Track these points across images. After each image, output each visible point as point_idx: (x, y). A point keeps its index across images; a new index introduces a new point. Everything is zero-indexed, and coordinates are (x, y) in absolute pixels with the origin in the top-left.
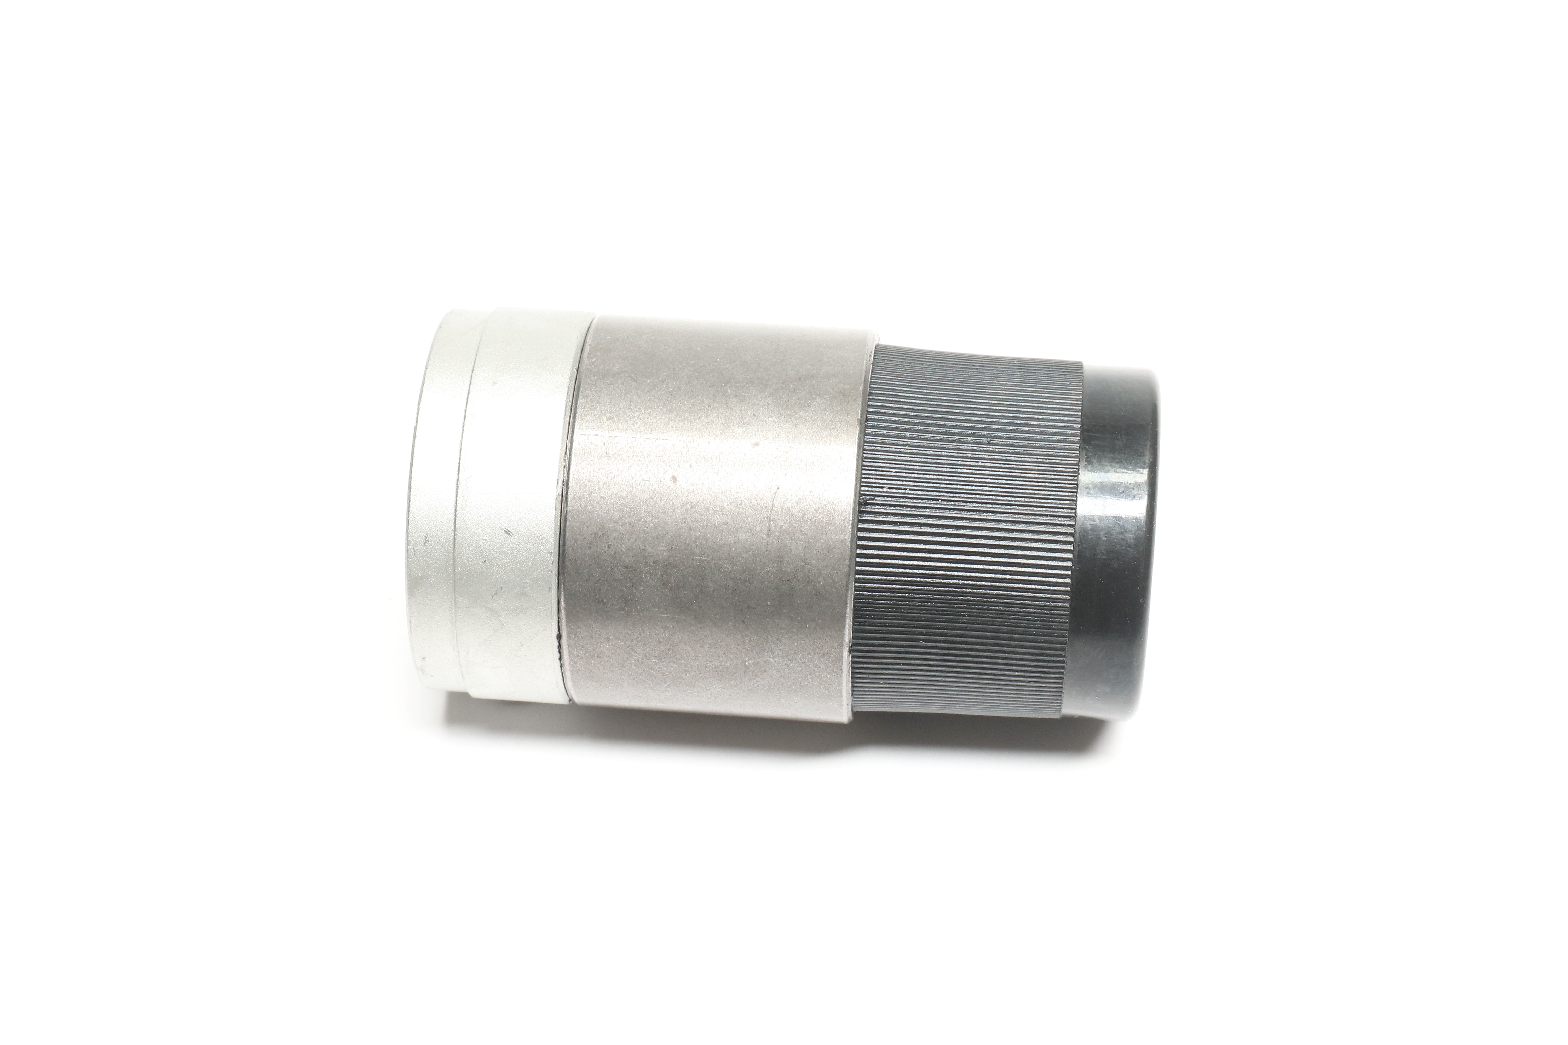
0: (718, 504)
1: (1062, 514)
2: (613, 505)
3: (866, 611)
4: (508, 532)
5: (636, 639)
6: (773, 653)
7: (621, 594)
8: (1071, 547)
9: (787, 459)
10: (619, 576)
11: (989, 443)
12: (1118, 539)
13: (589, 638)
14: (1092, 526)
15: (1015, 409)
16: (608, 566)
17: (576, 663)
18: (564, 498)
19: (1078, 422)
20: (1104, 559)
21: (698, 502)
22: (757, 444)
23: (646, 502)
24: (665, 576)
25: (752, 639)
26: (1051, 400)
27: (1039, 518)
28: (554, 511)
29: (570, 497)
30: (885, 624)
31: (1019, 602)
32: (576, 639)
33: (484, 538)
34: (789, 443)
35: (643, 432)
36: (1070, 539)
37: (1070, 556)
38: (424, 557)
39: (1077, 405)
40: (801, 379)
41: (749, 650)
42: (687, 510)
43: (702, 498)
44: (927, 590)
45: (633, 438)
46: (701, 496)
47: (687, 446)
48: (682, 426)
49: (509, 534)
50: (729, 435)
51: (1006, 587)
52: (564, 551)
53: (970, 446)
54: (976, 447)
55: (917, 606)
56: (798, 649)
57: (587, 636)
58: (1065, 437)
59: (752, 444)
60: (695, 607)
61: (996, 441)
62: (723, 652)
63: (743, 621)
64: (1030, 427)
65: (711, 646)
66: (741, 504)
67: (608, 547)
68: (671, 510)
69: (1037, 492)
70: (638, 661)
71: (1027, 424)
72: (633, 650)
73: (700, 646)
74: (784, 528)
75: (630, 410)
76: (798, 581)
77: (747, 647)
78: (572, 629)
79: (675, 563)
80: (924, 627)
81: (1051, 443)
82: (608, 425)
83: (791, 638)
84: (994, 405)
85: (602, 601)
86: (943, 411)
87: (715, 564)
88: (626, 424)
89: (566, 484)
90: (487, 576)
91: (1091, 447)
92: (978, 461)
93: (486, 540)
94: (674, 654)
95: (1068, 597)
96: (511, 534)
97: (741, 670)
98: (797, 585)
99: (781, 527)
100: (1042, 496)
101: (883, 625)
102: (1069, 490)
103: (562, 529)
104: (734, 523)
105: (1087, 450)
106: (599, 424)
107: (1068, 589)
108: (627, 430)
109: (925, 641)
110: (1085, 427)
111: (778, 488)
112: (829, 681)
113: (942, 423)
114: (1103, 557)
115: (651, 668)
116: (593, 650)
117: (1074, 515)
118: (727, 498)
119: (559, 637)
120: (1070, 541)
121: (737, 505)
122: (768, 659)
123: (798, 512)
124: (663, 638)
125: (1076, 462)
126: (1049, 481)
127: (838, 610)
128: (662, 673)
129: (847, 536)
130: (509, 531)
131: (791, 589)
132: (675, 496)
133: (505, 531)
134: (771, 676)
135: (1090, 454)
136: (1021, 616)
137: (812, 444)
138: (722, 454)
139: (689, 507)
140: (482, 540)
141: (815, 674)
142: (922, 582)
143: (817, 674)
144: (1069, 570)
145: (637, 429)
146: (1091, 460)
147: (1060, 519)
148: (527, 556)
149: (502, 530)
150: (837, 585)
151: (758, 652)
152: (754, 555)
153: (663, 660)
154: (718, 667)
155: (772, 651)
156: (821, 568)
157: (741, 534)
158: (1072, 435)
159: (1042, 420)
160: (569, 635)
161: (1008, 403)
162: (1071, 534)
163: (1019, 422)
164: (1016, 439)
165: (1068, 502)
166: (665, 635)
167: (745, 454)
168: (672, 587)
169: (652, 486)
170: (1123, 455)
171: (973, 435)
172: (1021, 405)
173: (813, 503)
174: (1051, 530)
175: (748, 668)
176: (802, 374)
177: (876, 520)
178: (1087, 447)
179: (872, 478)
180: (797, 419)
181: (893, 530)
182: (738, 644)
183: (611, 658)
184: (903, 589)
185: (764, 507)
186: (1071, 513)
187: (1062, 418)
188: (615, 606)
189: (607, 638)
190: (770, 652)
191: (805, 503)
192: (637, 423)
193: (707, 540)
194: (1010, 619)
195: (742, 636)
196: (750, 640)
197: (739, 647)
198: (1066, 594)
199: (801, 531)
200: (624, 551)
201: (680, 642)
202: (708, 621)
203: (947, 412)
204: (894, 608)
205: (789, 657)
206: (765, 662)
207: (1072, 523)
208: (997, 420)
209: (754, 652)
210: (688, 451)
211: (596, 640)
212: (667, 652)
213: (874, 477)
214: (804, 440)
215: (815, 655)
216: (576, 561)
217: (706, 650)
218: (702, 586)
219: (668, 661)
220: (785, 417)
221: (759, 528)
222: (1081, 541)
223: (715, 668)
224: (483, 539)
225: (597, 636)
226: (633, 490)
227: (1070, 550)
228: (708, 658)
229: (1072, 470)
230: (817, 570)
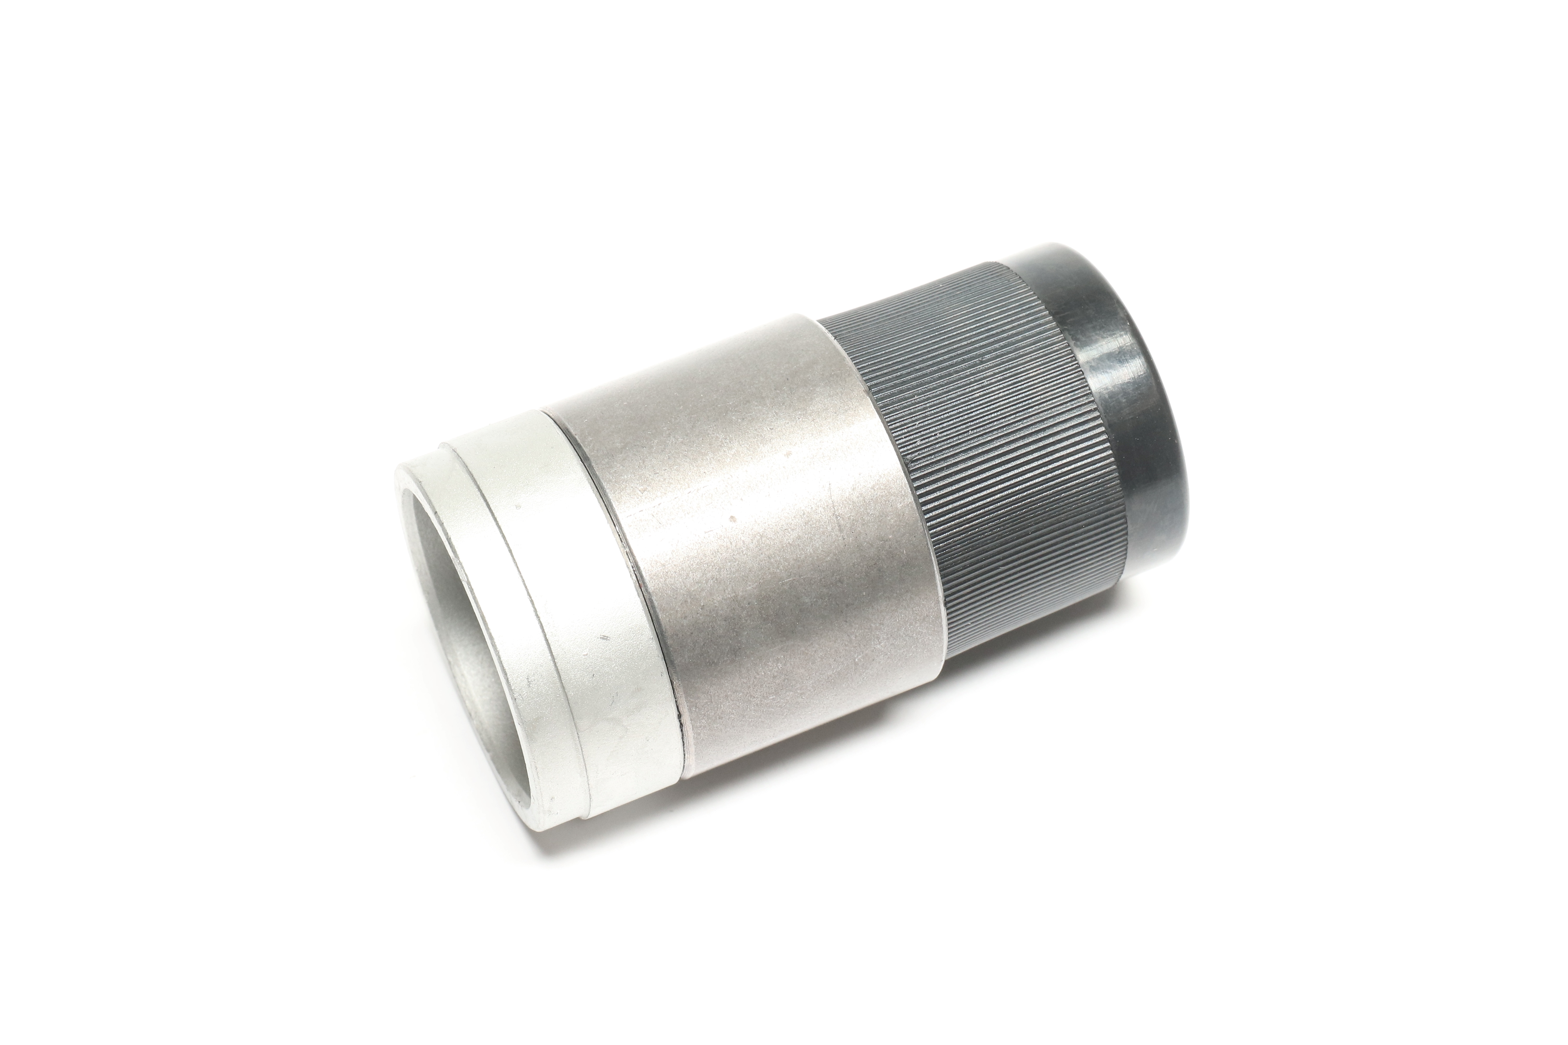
0: (784, 523)
1: (1079, 395)
2: (690, 567)
3: (946, 561)
4: (605, 638)
5: (753, 684)
6: (878, 638)
7: (728, 647)
8: (1100, 421)
9: (823, 454)
10: (721, 632)
11: (982, 362)
12: (1135, 396)
13: (709, 703)
14: (1109, 394)
15: (984, 323)
16: (708, 627)
17: (699, 734)
18: (641, 583)
19: (1043, 309)
20: (1132, 418)
21: (765, 529)
22: (788, 454)
23: (718, 552)
24: (763, 612)
25: (858, 634)
26: (1007, 302)
27: (1061, 407)
28: (639, 598)
29: (647, 578)
30: (965, 566)
31: (1074, 491)
32: (697, 710)
33: (585, 653)
34: (817, 439)
35: (682, 489)
36: (1097, 414)
37: (1103, 429)
38: (533, 698)
39: (1031, 296)
40: (789, 378)
41: (857, 647)
42: (758, 541)
43: (767, 524)
44: (993, 517)
45: (675, 498)
46: (765, 523)
47: (728, 483)
48: (713, 468)
49: (606, 639)
50: (760, 457)
51: (1059, 483)
52: (662, 632)
53: (968, 372)
54: (973, 370)
55: (989, 536)
56: (900, 624)
57: (707, 703)
58: (1043, 327)
59: (785, 455)
60: (800, 628)
61: (988, 357)
62: (833, 660)
63: (845, 621)
64: (1007, 332)
65: (822, 658)
66: (804, 514)
67: (702, 609)
68: (744, 548)
69: (1048, 385)
70: (757, 705)
71: (1003, 331)
72: (751, 696)
73: (812, 664)
74: (852, 518)
75: (658, 475)
76: (883, 560)
77: (854, 644)
78: (692, 702)
79: (768, 596)
80: (999, 553)
81: (1034, 338)
82: (646, 498)
83: (892, 616)
84: (963, 327)
85: (713, 662)
86: (924, 353)
87: (804, 579)
88: (662, 488)
89: (636, 569)
90: (600, 688)
91: (1069, 326)
92: (983, 381)
93: (587, 655)
94: (789, 683)
95: (1114, 467)
96: (608, 638)
97: (852, 670)
98: (884, 565)
99: (849, 518)
100: (1053, 388)
101: (965, 567)
102: (1073, 372)
103: (652, 612)
104: (806, 534)
105: (1067, 330)
106: (637, 500)
107: (1112, 459)
108: (665, 494)
109: (1003, 565)
110: (1054, 312)
111: (830, 484)
112: (931, 642)
113: (930, 363)
114: (1130, 417)
115: (769, 707)
116: (715, 714)
117: (1089, 391)
118: (788, 514)
119: (680, 716)
120: (1097, 416)
121: (801, 516)
122: (875, 647)
123: (858, 497)
124: (777, 672)
125: (1065, 345)
126: (1053, 371)
127: (927, 571)
128: (780, 706)
129: (910, 499)
130: (605, 636)
131: (879, 570)
132: (742, 533)
133: (601, 638)
134: (879, 662)
135: (1072, 333)
136: (1080, 503)
137: (838, 430)
138: (763, 476)
139: (759, 538)
140: (584, 657)
141: (918, 642)
142: (987, 512)
143: (920, 641)
144: (1107, 442)
145: (674, 489)
146: (1076, 337)
147: (1079, 400)
148: (631, 652)
149: (598, 638)
150: (919, 548)
151: (865, 644)
152: (835, 555)
153: (780, 693)
154: (831, 676)
155: (877, 638)
156: (899, 539)
157: (816, 541)
158: (1047, 323)
159: (1012, 322)
160: (690, 710)
161: (973, 320)
162: (1095, 409)
163: (994, 332)
164: (1002, 347)
165: (1078, 382)
166: (778, 668)
167: (784, 467)
168: (772, 620)
169: (717, 534)
170: (1100, 321)
171: (964, 361)
172: (985, 317)
173: (866, 483)
174: (1077, 414)
175: (858, 664)
176: (786, 374)
177: (925, 474)
178: (1066, 327)
179: (902, 438)
180: (811, 415)
181: (943, 476)
182: (846, 645)
183: (732, 714)
184: (972, 526)
185: (826, 507)
186: (1086, 390)
187: (1028, 312)
188: (727, 661)
189: (726, 696)
190: (876, 639)
191: (860, 486)
192: (671, 483)
193: (786, 560)
194: (1072, 510)
195: (848, 636)
196: (856, 637)
197: (847, 648)
198: (1112, 465)
199: (868, 513)
200: (718, 605)
201: (793, 668)
202: (814, 636)
203: (928, 351)
204: (969, 547)
205: (894, 636)
206: (873, 651)
207: (1091, 400)
208: (975, 339)
209: (861, 645)
210: (732, 487)
211: (716, 703)
212: (783, 683)
213: (903, 436)
214: (829, 430)
215: (916, 623)
216: (677, 635)
217: (818, 665)
218: (799, 606)
219: (784, 691)
220: (799, 419)
221: (829, 528)
222: (1105, 412)
223: (828, 678)
224: (584, 655)
225: (717, 698)
226: (702, 545)
227: (1101, 424)
228: (820, 672)
229: (1066, 353)
230: (896, 543)
